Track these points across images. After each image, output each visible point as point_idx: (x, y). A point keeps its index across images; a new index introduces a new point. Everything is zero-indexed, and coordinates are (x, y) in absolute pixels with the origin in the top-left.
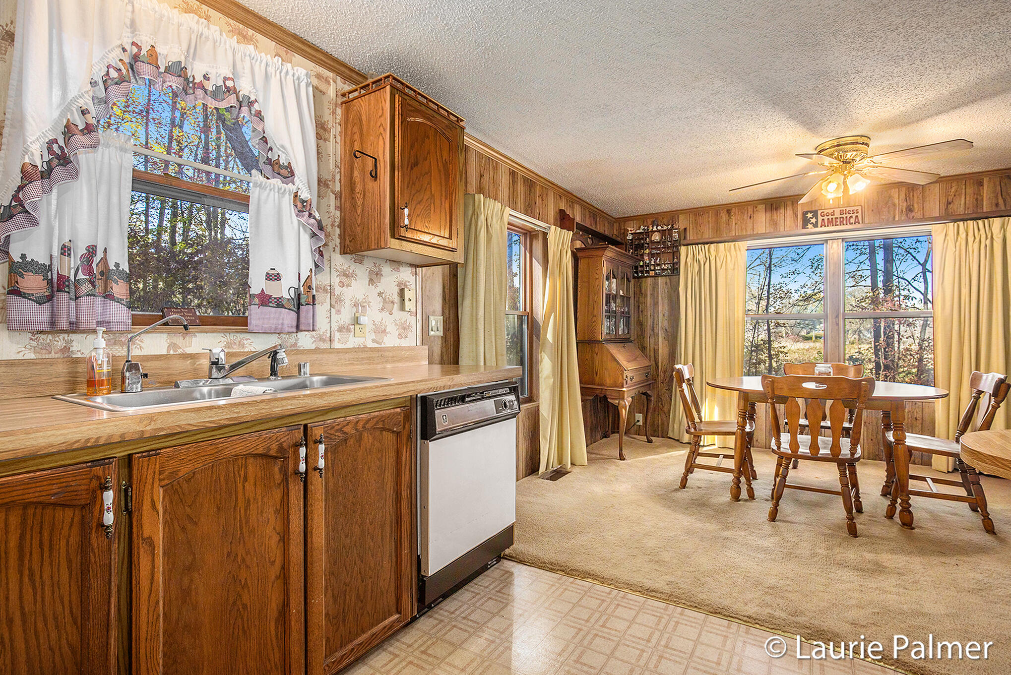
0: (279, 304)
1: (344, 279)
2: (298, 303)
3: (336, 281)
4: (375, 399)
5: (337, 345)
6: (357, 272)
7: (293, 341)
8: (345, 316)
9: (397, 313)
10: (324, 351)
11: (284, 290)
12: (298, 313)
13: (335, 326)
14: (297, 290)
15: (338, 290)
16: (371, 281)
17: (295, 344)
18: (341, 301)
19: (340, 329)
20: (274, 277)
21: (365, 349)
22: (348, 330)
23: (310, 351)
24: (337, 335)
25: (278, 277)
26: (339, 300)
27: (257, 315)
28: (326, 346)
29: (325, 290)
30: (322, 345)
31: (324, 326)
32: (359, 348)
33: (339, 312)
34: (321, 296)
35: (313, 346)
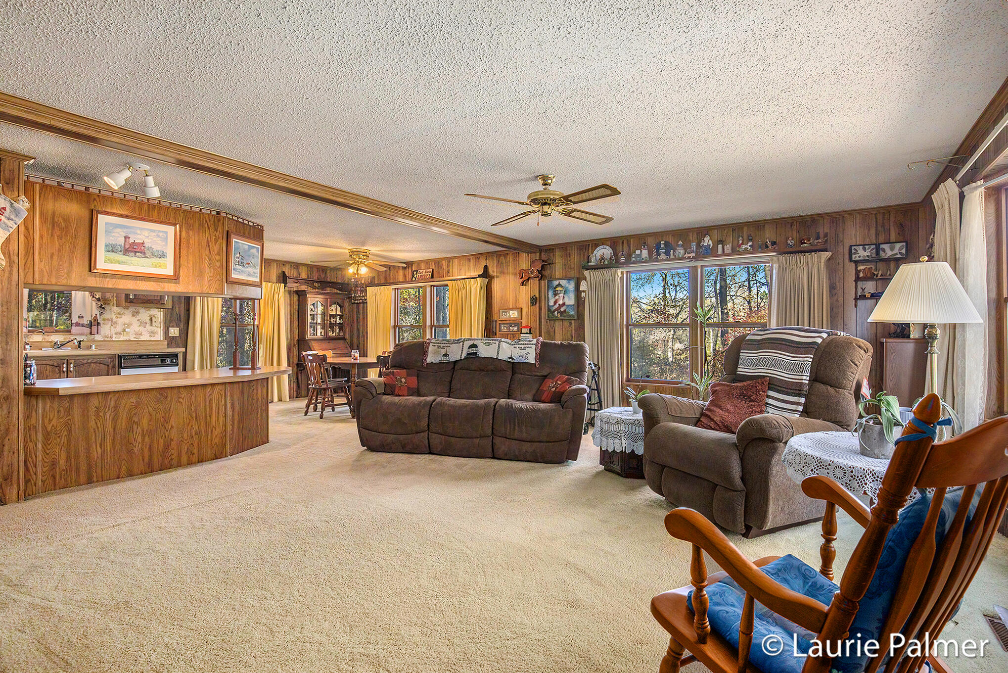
0: (83, 325)
1: (118, 316)
2: (90, 325)
3: (114, 316)
5: (114, 339)
6: (125, 312)
7: (92, 337)
8: (119, 328)
9: (148, 327)
10: (109, 341)
11: (85, 321)
12: (91, 328)
13: (113, 332)
14: (91, 322)
15: (115, 320)
16: (133, 315)
19: (116, 334)
20: (81, 317)
21: (130, 341)
22: (120, 334)
24: (114, 336)
25: (82, 317)
26: (116, 323)
27: (74, 329)
28: (109, 339)
29: (108, 320)
30: (106, 339)
31: (108, 333)
32: (126, 341)
33: (115, 327)
34: (106, 322)
35: (102, 339)
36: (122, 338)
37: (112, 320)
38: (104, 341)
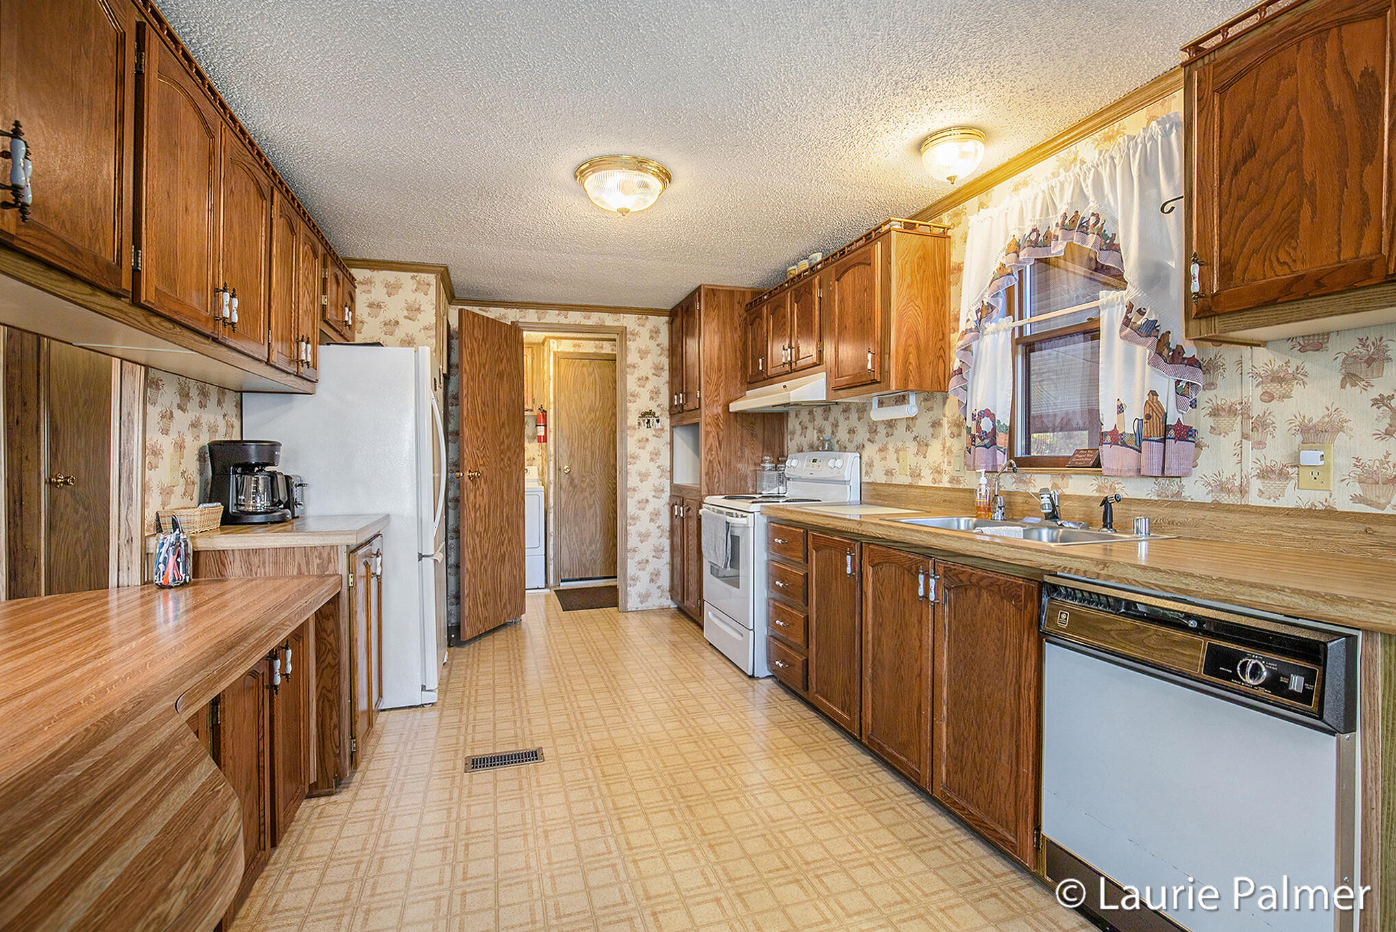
1: (1275, 388)
3: (1252, 393)
4: (980, 555)
5: (1254, 500)
6: (1308, 366)
7: (1175, 488)
8: (1275, 451)
10: (1230, 509)
13: (1250, 466)
15: (1258, 409)
17: (1179, 494)
18: (1265, 426)
19: (1264, 474)
21: (1327, 513)
22: (1283, 478)
23: (1201, 506)
24: (1256, 485)
26: (1262, 424)
28: (1235, 500)
29: (1232, 411)
30: (1226, 499)
31: (1229, 469)
32: (1310, 513)
33: (1260, 445)
34: (1224, 421)
35: (1209, 499)
36: (1291, 498)
37: (1246, 414)
38: (1217, 506)
